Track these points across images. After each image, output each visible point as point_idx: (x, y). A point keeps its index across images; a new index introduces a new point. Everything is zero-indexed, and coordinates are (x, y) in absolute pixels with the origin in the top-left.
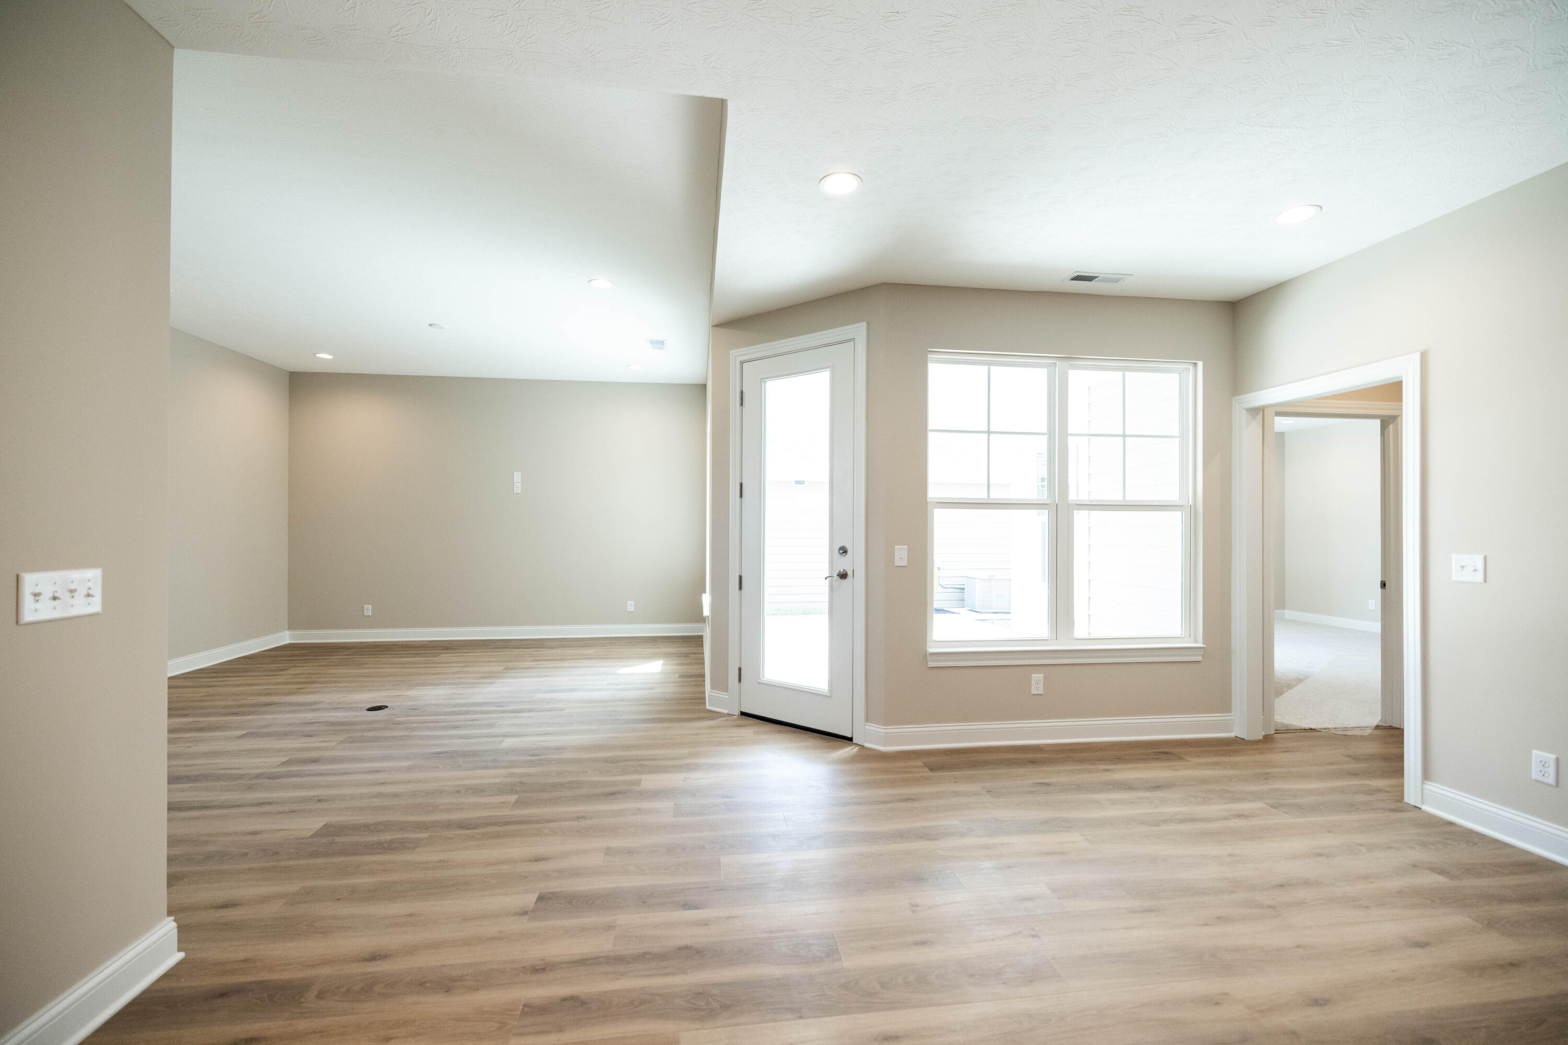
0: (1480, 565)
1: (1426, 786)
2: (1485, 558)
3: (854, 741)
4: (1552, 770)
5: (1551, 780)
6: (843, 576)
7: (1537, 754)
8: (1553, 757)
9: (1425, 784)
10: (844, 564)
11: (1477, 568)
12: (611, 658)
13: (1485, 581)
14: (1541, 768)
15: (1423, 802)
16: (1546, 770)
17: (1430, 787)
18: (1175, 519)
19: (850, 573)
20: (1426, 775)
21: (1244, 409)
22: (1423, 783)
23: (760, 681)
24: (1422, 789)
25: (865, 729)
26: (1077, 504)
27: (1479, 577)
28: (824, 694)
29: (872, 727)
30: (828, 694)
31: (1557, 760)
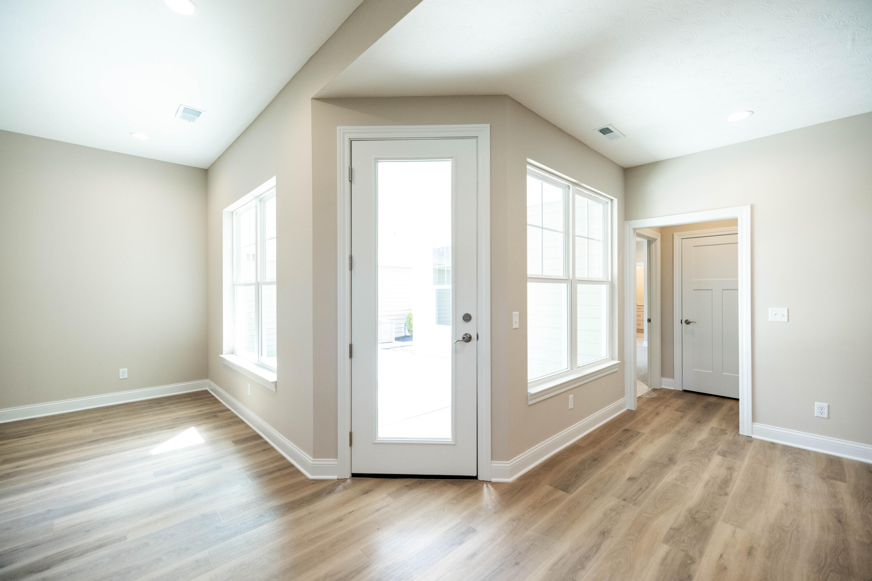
0: (785, 313)
1: (754, 425)
2: (788, 309)
3: (480, 478)
4: (826, 411)
5: (825, 415)
6: (467, 339)
7: (817, 404)
8: (827, 404)
9: (753, 424)
10: (469, 328)
11: (783, 315)
12: (125, 436)
13: (788, 321)
14: (820, 411)
15: (752, 433)
16: (823, 411)
17: (757, 425)
18: (604, 289)
19: (474, 337)
20: (754, 420)
21: (632, 228)
22: (752, 424)
23: (376, 442)
24: (752, 427)
25: (491, 467)
26: (578, 280)
27: (785, 319)
28: (450, 443)
29: (498, 464)
30: (453, 443)
31: (829, 406)
